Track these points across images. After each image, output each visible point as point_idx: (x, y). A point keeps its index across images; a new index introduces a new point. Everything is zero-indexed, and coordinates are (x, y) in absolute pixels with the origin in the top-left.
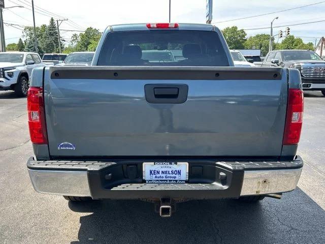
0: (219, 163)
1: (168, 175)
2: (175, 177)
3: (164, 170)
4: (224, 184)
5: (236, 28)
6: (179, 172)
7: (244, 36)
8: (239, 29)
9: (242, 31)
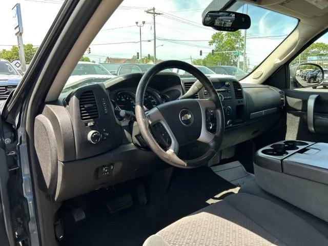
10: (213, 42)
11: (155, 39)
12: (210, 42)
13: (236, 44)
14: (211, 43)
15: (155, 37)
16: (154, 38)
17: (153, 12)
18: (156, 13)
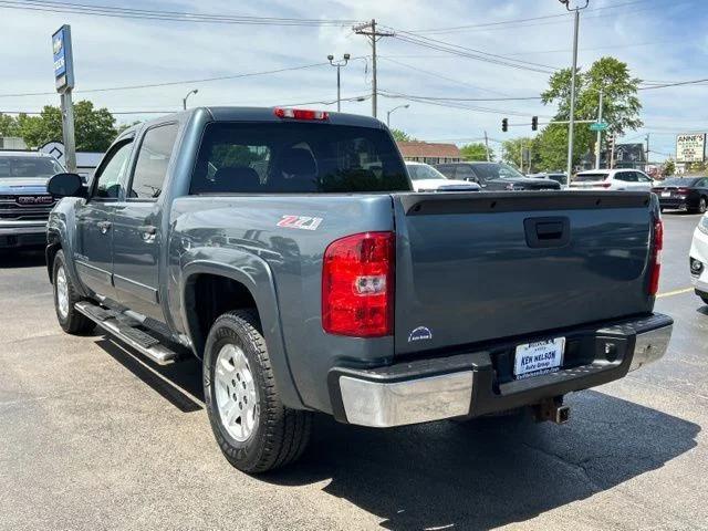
0: (600, 331)
1: (541, 362)
2: (547, 364)
3: (537, 354)
4: (611, 359)
5: (90, 105)
6: (553, 355)
7: (109, 123)
8: (96, 108)
9: (105, 113)
10: (553, 94)
11: (375, 95)
12: (544, 95)
13: (614, 100)
14: (547, 97)
15: (375, 90)
16: (371, 92)
17: (372, 31)
18: (378, 34)
